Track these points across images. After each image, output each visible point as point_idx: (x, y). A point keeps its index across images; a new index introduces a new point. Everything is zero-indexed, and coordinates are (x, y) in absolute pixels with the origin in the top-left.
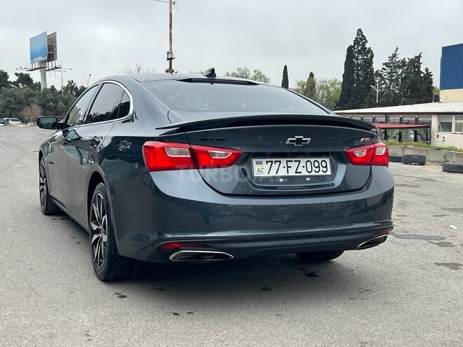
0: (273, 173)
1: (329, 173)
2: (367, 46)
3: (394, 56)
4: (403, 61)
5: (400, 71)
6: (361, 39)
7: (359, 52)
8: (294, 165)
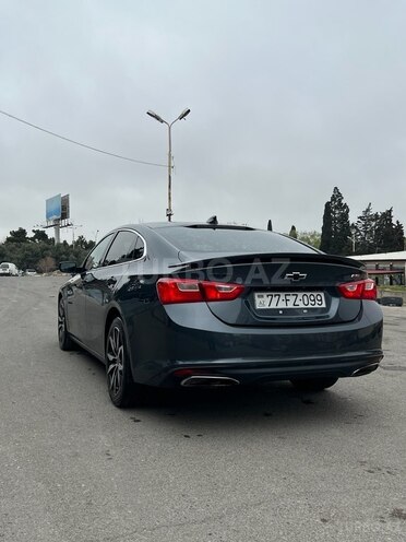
0: (273, 306)
1: (324, 305)
2: (343, 201)
3: (368, 210)
4: (376, 215)
5: (374, 224)
6: (337, 196)
7: (336, 207)
8: (292, 298)
